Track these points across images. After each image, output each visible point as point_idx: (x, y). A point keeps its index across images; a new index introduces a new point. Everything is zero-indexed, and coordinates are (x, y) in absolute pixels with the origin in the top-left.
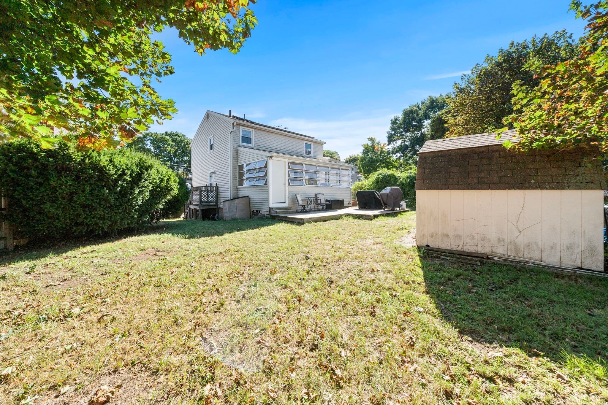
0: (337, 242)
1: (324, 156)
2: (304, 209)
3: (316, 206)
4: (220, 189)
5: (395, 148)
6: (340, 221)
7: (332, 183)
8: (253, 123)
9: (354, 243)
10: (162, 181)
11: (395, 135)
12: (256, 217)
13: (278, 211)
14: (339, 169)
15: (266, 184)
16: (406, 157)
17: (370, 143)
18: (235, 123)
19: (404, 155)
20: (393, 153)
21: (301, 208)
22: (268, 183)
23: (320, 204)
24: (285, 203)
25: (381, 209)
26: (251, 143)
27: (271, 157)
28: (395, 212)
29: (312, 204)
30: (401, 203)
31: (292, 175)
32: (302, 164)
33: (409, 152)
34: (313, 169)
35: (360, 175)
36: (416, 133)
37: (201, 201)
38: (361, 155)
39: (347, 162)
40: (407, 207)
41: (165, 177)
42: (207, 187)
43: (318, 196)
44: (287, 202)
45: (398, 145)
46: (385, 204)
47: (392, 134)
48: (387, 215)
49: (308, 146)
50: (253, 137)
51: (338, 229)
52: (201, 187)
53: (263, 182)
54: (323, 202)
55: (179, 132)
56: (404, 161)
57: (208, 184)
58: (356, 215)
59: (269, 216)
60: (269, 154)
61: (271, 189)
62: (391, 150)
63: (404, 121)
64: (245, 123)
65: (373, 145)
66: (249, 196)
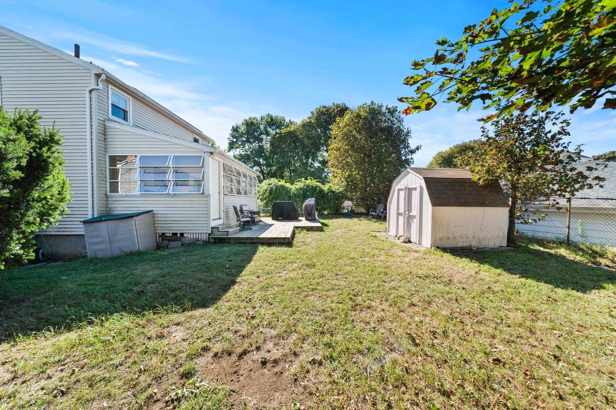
12: (175, 244)
15: (203, 192)
18: (104, 77)
22: (206, 192)
26: (126, 119)
44: (222, 217)
50: (130, 110)
66: (153, 211)
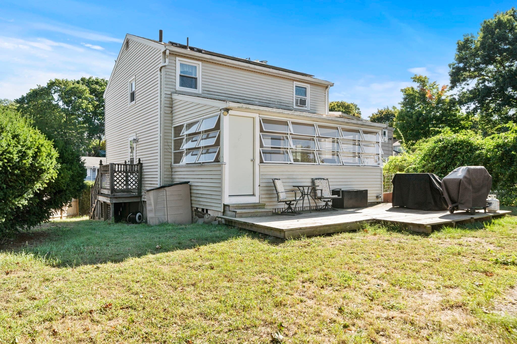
0: (350, 294)
1: (331, 110)
2: (290, 208)
3: (312, 201)
4: (146, 169)
5: (465, 94)
6: (358, 237)
7: (344, 159)
8: (200, 51)
9: (393, 303)
10: (23, 155)
11: (464, 69)
12: (201, 221)
13: (238, 211)
14: (358, 131)
15: (217, 160)
16: (488, 108)
17: (416, 86)
18: (168, 52)
19: (482, 106)
20: (461, 103)
21: (284, 206)
22: (221, 160)
23: (320, 198)
24: (253, 195)
25: (444, 210)
26: (196, 88)
27: (227, 110)
28: (476, 217)
29: (306, 197)
30: (489, 199)
31: (268, 143)
32: (286, 123)
33: (493, 101)
34: (308, 132)
35: (397, 143)
36: (507, 64)
37: (113, 190)
38: (399, 108)
39: (374, 120)
40: (502, 206)
41: (29, 148)
42: (125, 165)
43: (317, 182)
44: (257, 193)
45: (470, 89)
46: (453, 202)
47: (459, 69)
48: (460, 225)
49: (301, 91)
50: (199, 76)
51: (356, 258)
52: (112, 165)
53: (211, 157)
54: (327, 194)
55: (100, 78)
56: (482, 117)
57: (128, 160)
58: (392, 222)
59: (223, 222)
60: (223, 105)
61: (226, 170)
62: (457, 97)
63: (482, 44)
64: (188, 51)
65: (422, 90)
66: (189, 182)
